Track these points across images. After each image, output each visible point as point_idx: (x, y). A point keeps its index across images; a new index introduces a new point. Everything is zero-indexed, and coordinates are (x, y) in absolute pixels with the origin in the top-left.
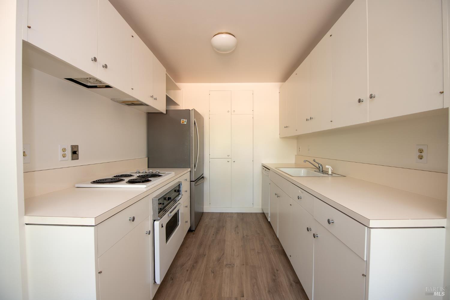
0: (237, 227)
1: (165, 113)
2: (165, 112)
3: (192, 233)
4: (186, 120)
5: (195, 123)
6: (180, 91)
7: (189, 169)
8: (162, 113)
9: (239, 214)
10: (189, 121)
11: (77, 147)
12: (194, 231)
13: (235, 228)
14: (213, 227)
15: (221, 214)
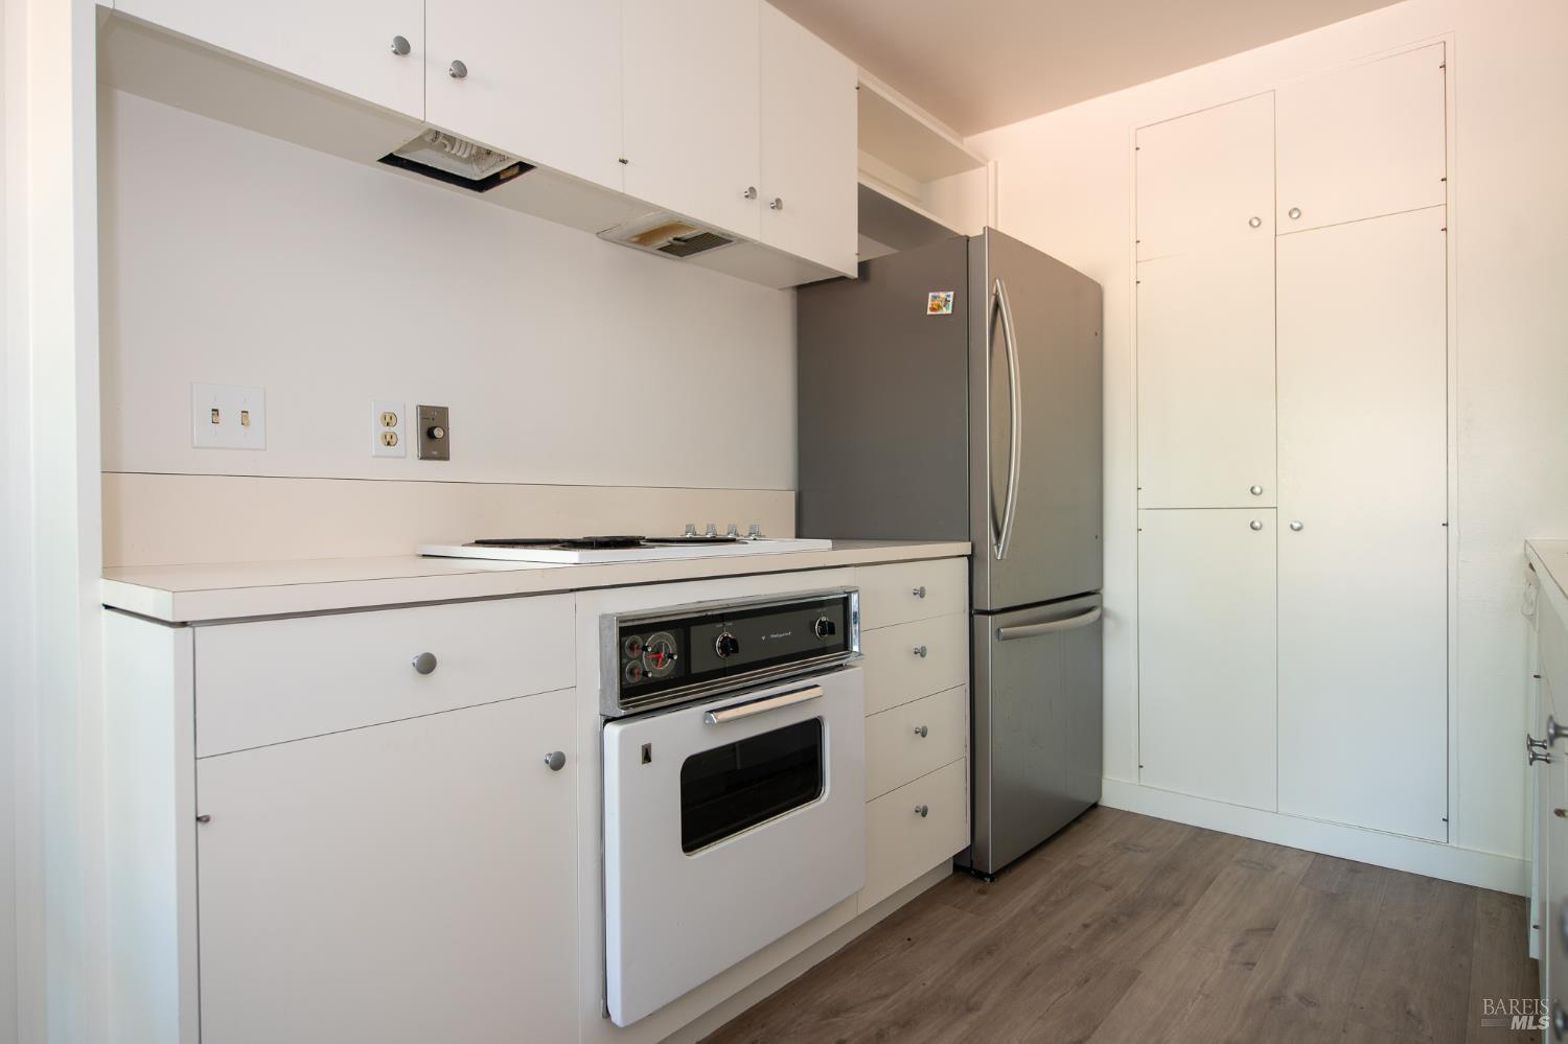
0: (1269, 929)
1: (856, 276)
2: (853, 273)
3: (978, 885)
4: (952, 293)
5: (997, 306)
6: (983, 169)
7: (965, 548)
8: (843, 279)
9: (1322, 862)
10: (964, 303)
11: (443, 412)
12: (993, 877)
13: (1251, 932)
14: (1108, 888)
15: (1202, 837)
